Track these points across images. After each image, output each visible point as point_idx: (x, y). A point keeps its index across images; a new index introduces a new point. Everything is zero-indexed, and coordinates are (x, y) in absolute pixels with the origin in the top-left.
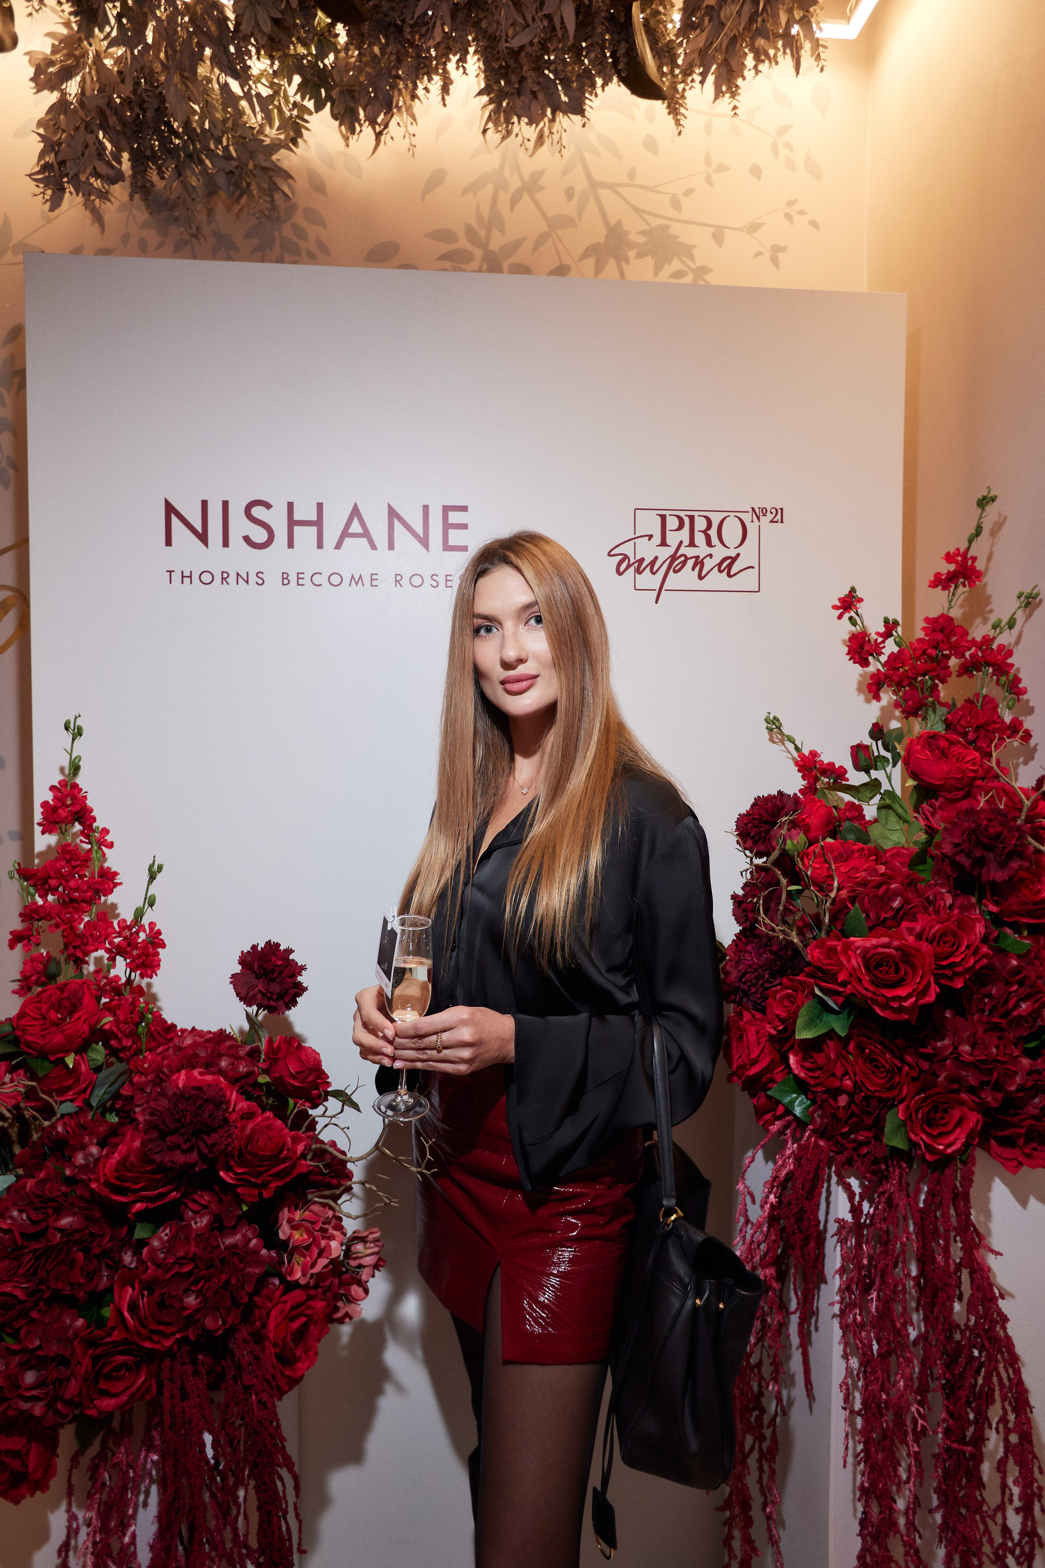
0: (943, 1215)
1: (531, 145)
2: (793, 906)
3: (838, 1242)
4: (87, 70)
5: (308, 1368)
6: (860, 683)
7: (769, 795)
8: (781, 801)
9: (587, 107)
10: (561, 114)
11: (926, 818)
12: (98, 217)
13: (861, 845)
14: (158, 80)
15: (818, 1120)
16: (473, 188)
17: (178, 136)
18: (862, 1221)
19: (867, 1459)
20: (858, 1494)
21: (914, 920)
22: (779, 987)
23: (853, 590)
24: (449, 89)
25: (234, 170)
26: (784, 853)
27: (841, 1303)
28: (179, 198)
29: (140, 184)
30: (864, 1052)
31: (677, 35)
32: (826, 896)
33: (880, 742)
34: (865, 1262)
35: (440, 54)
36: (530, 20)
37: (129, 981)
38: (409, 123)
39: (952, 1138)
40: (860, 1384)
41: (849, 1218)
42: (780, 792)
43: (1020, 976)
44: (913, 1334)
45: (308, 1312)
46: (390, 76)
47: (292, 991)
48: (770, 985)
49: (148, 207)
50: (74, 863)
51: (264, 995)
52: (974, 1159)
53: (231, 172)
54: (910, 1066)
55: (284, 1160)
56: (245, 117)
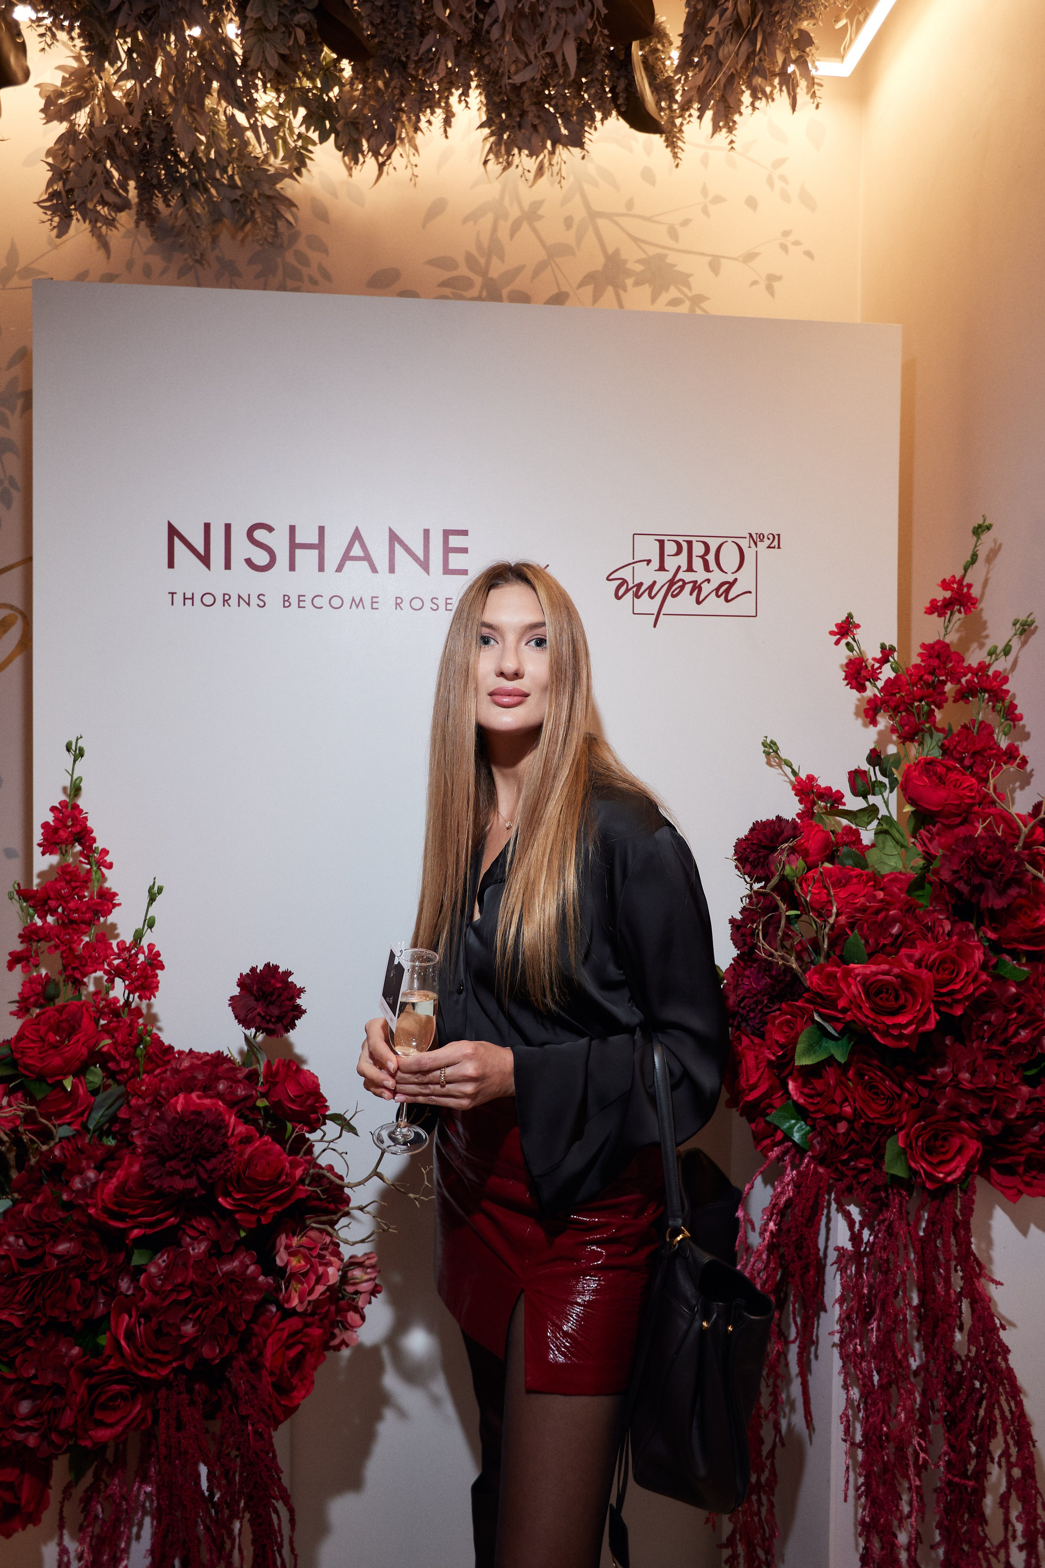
0: (943, 1244)
1: (531, 176)
2: (792, 931)
3: (838, 1270)
4: (96, 102)
5: (304, 1397)
6: (857, 707)
7: (768, 820)
8: (780, 826)
9: (585, 140)
10: (561, 147)
11: (924, 844)
12: (104, 244)
13: (858, 871)
14: (165, 112)
15: (818, 1147)
16: (473, 217)
17: (184, 165)
18: (862, 1249)
19: (867, 1493)
20: (859, 1528)
21: (913, 946)
22: (778, 1013)
23: (850, 616)
24: (451, 122)
25: (238, 198)
26: (783, 878)
27: (841, 1332)
28: (184, 225)
29: (145, 211)
30: (863, 1078)
31: (676, 72)
32: (825, 921)
33: (877, 768)
34: (865, 1291)
35: (443, 88)
36: (532, 57)
37: (127, 1003)
38: (411, 154)
39: (953, 1165)
40: (861, 1415)
41: (849, 1246)
42: (778, 817)
43: (1020, 1003)
44: (914, 1364)
45: (305, 1340)
46: (394, 108)
47: (291, 1014)
48: (769, 1010)
49: (153, 233)
50: (73, 884)
51: (263, 1018)
52: (975, 1187)
53: (236, 201)
54: (910, 1094)
55: (282, 1186)
56: (250, 148)
